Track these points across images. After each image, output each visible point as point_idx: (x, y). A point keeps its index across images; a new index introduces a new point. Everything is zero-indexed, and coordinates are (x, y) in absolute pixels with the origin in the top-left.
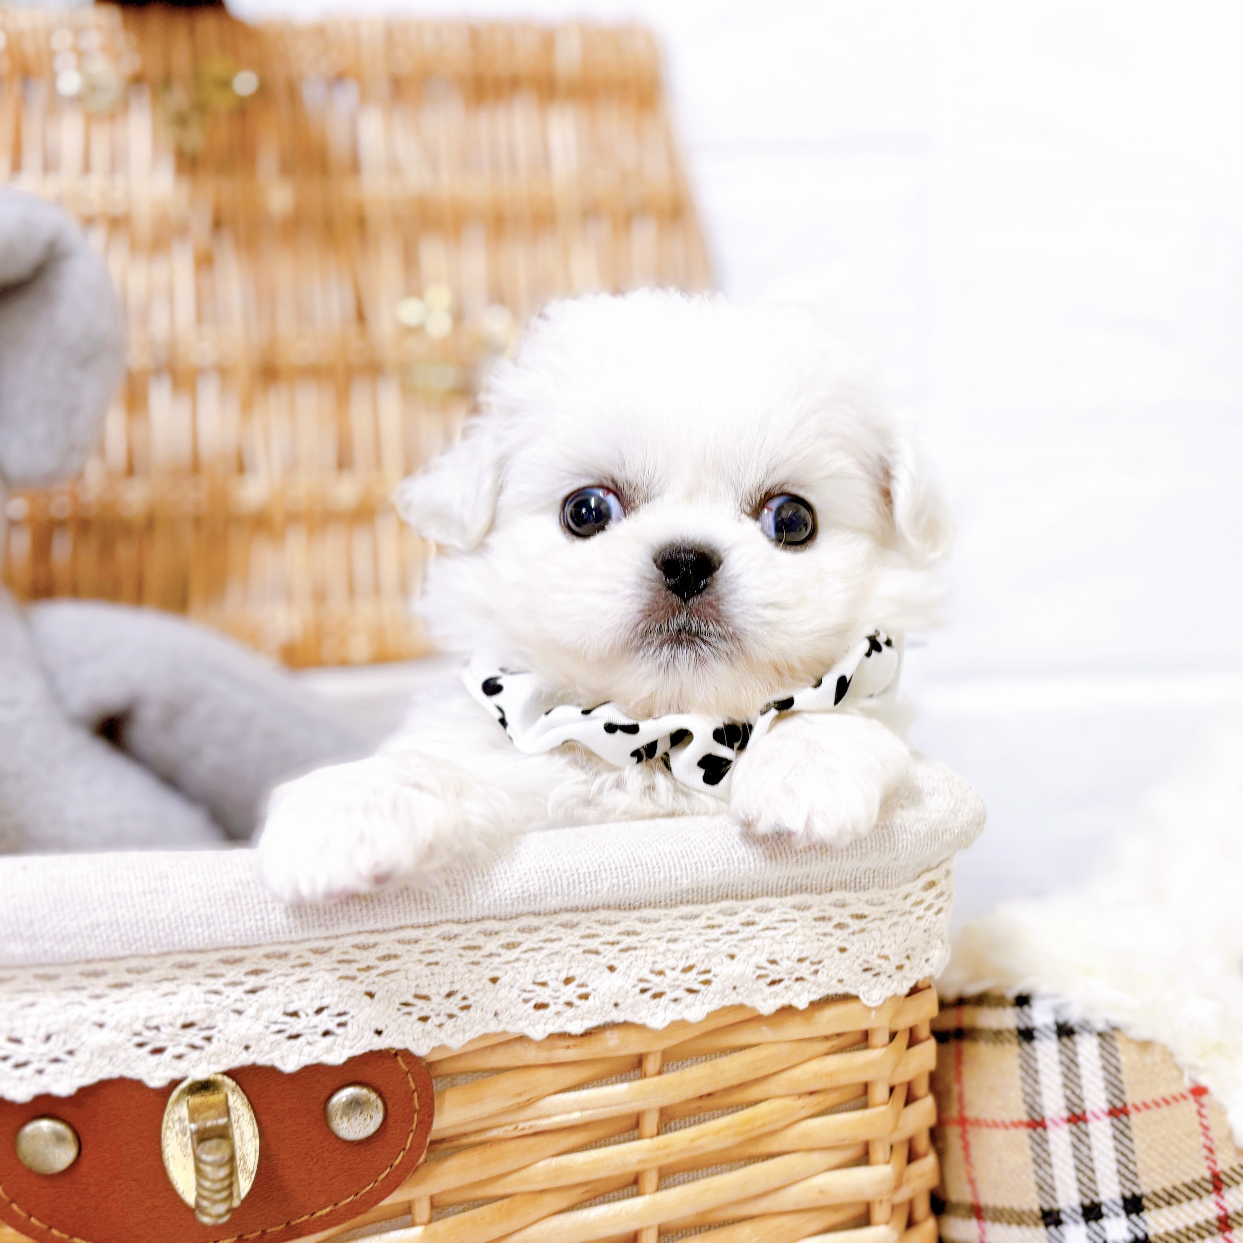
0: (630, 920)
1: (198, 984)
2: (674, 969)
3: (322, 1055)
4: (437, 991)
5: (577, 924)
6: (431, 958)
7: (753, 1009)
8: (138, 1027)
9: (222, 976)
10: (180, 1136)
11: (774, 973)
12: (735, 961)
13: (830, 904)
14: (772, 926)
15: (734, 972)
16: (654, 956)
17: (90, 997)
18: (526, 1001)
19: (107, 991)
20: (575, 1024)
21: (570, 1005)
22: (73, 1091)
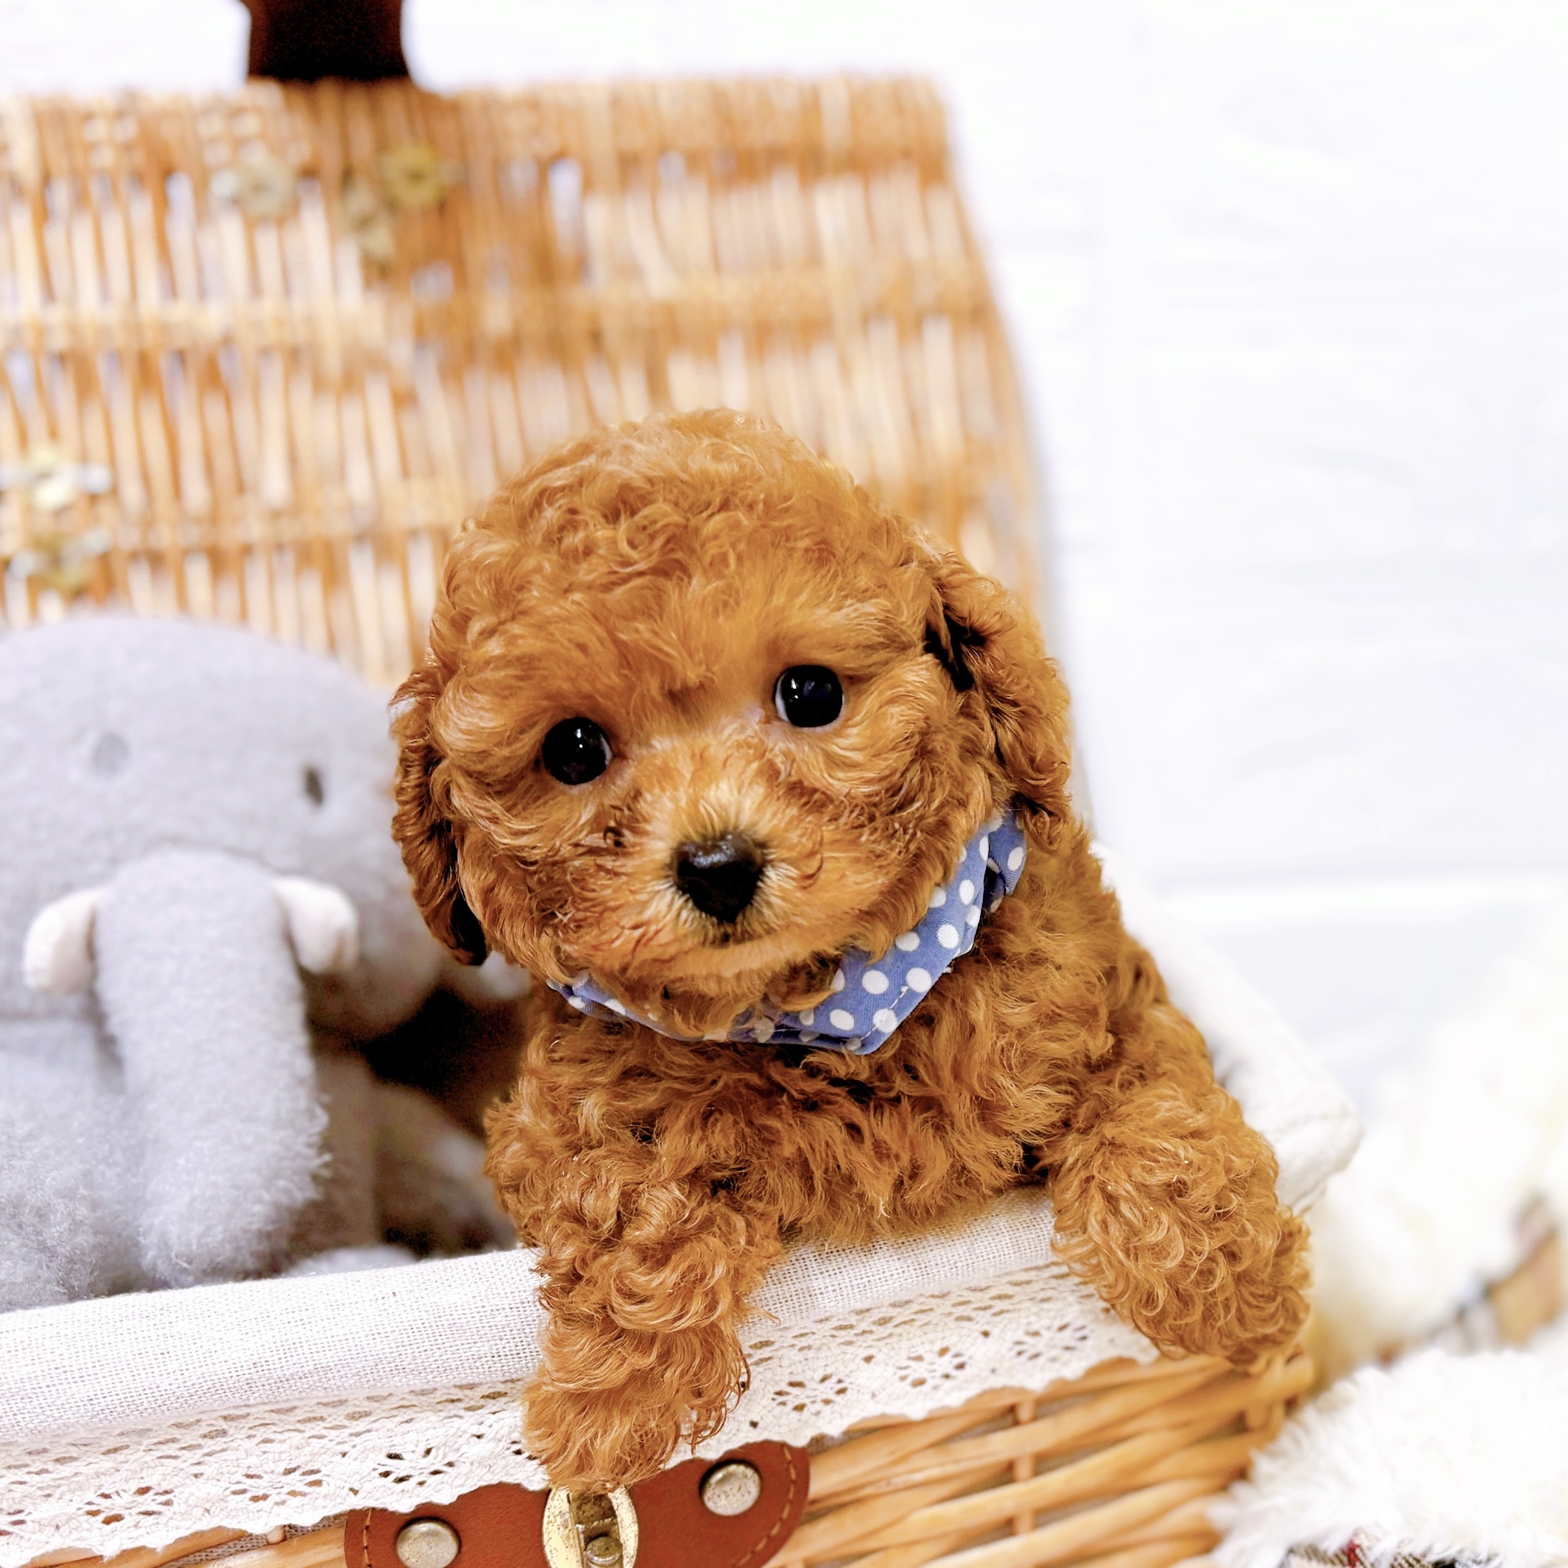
0: (1001, 1285)
2: (1048, 1329)
4: (811, 1377)
5: (949, 1293)
6: (804, 1342)
7: (1131, 1360)
8: (516, 1435)
10: (562, 1529)
16: (1027, 1317)
17: (468, 1409)
18: (903, 1378)
19: (482, 1402)
20: (954, 1396)
21: (947, 1376)
22: (454, 1499)
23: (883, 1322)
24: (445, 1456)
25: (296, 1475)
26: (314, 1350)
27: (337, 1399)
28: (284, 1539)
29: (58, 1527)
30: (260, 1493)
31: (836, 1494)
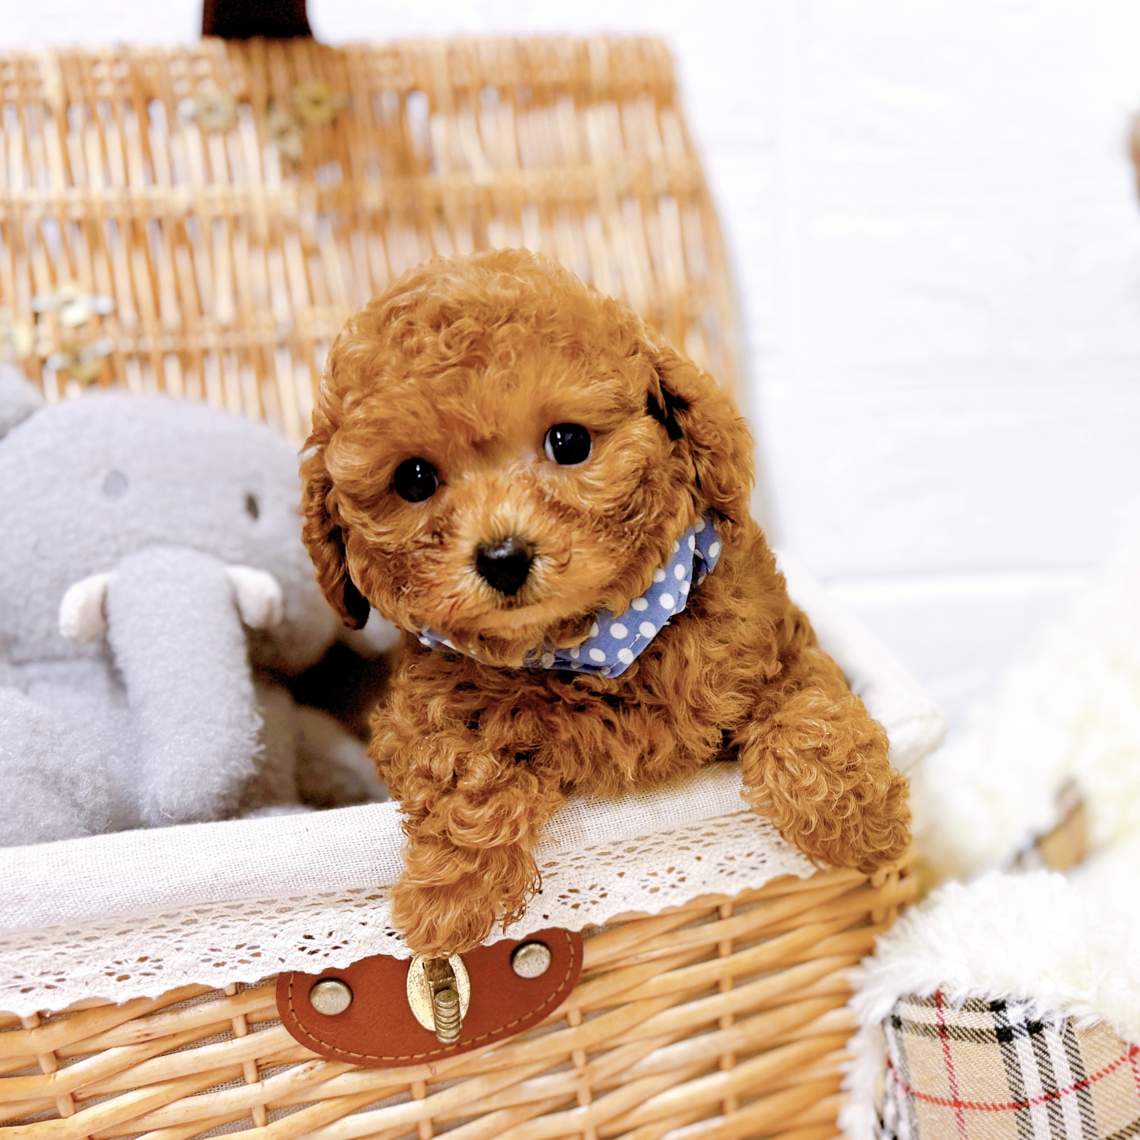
2: (740, 855)
3: (509, 934)
4: (583, 886)
5: (674, 831)
6: (578, 863)
7: (795, 876)
10: (419, 986)
16: (726, 848)
17: (356, 906)
18: (644, 887)
19: (366, 901)
20: (678, 899)
21: (673, 886)
22: (348, 966)
23: (631, 850)
24: (342, 936)
25: (244, 949)
26: (255, 865)
27: (269, 899)
28: (237, 993)
29: (87, 983)
30: (220, 961)
31: (602, 965)
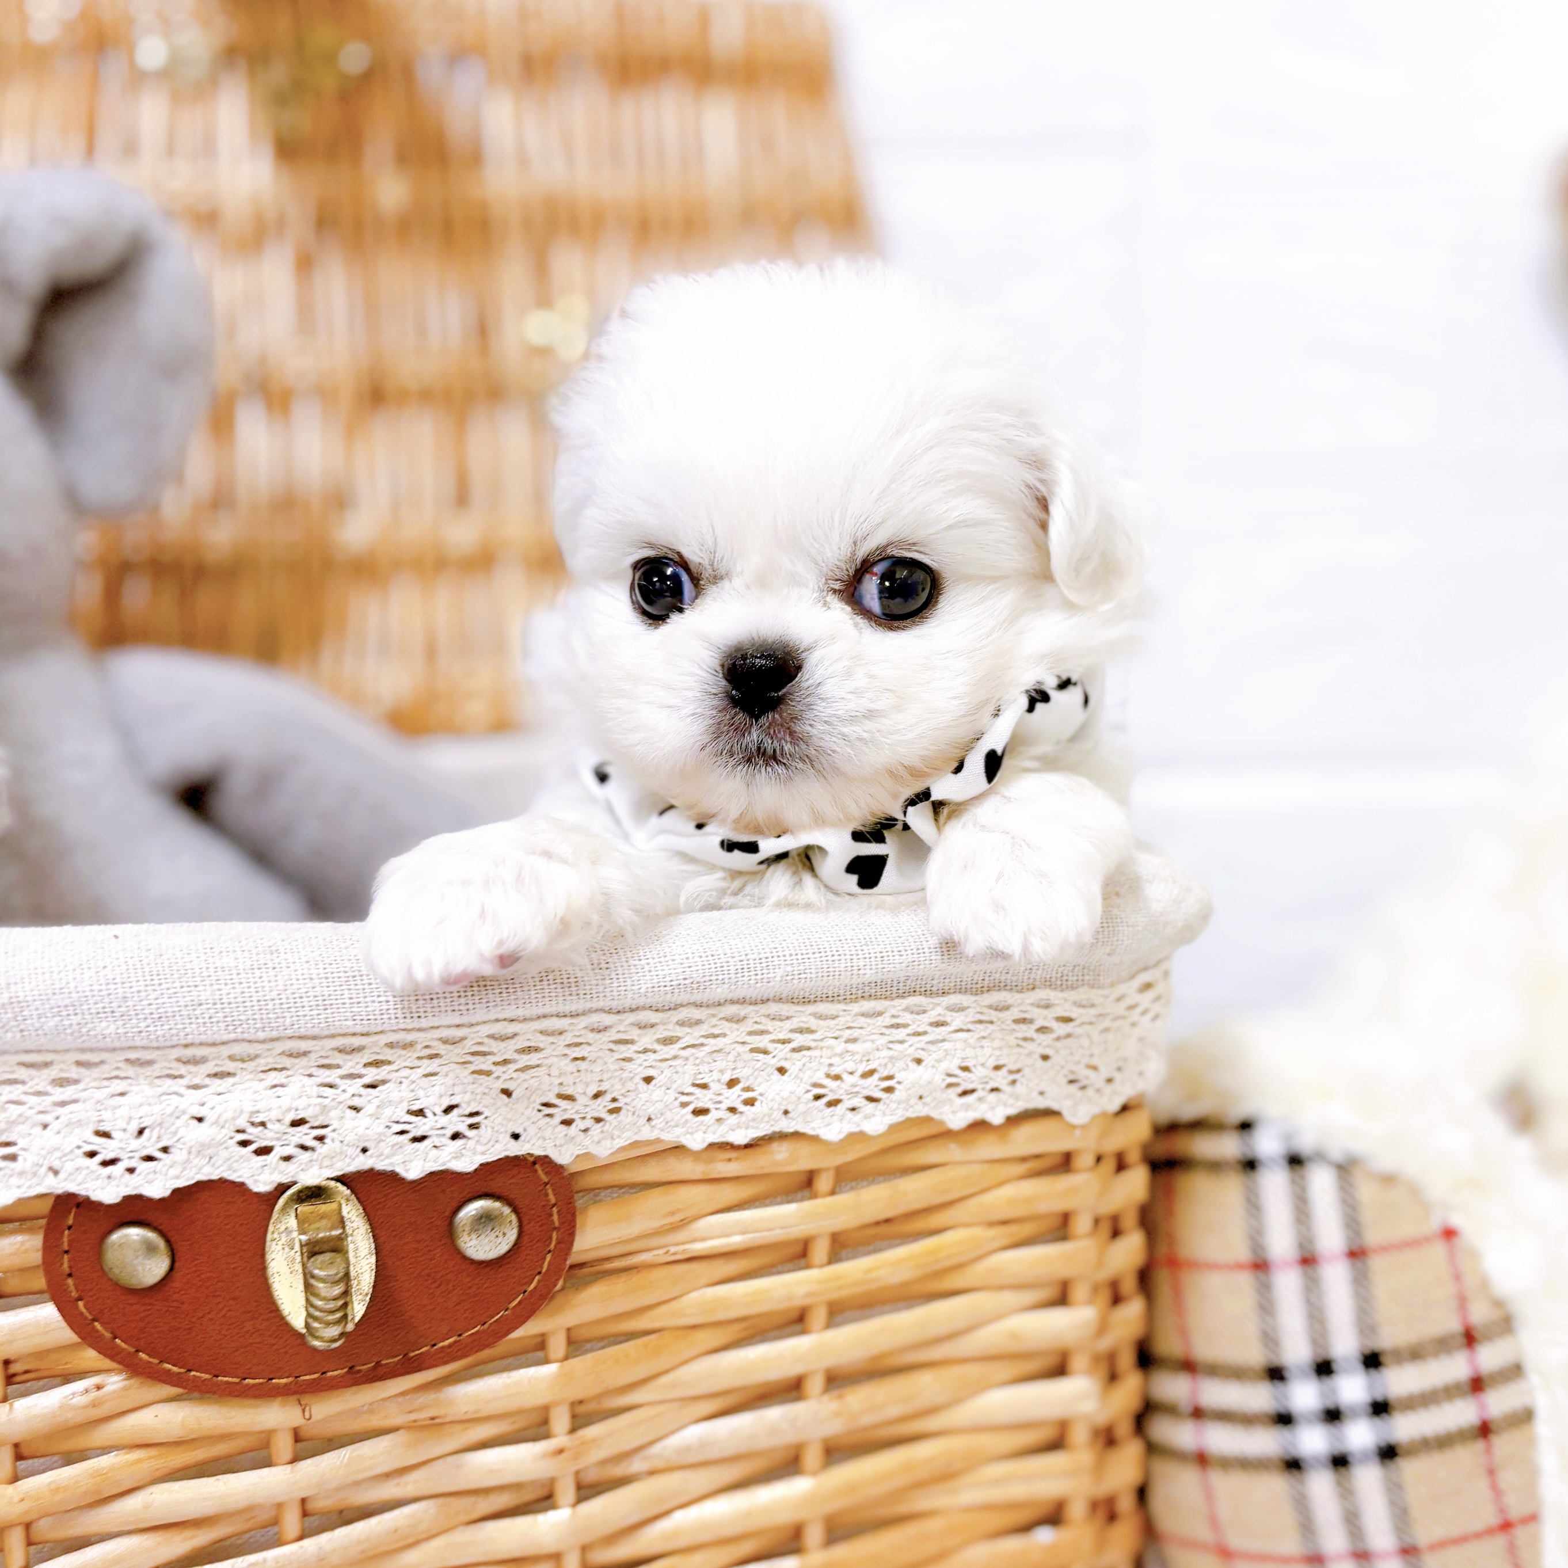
0: (803, 1016)
1: (310, 1076)
2: (851, 1073)
3: (449, 1161)
4: (583, 1090)
5: (745, 1018)
6: (578, 1052)
7: (941, 1123)
8: (242, 1123)
9: (338, 1067)
10: (287, 1249)
11: (966, 1081)
12: (921, 1067)
13: (1032, 1004)
14: (965, 1028)
15: (921, 1078)
16: (830, 1057)
17: (191, 1087)
18: (684, 1105)
19: (207, 1081)
20: (740, 1132)
21: (734, 1111)
23: (669, 1041)
24: (160, 1137)
27: (39, 1059)
